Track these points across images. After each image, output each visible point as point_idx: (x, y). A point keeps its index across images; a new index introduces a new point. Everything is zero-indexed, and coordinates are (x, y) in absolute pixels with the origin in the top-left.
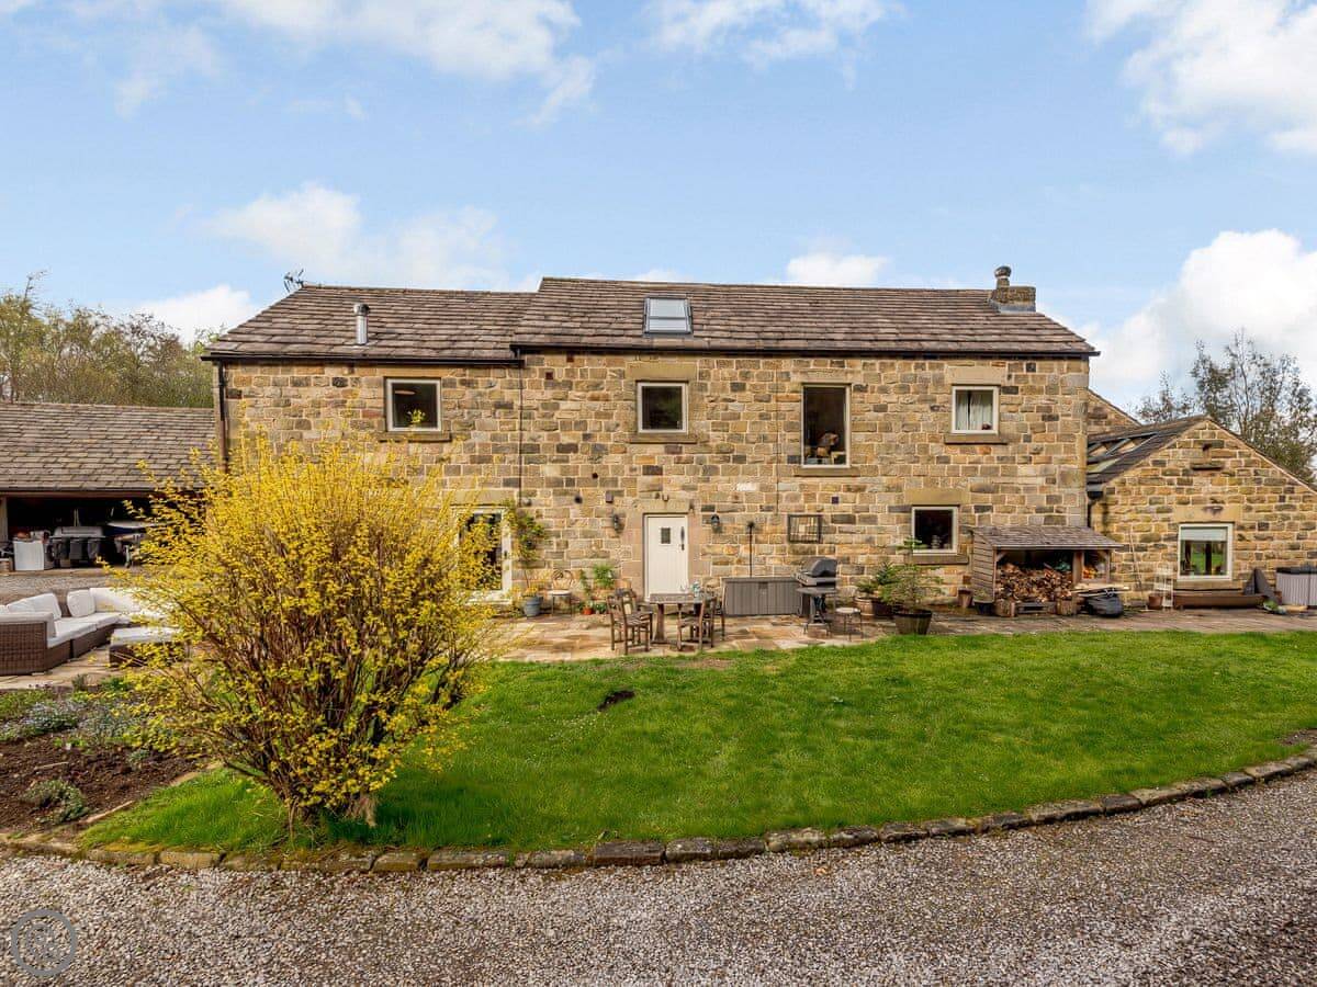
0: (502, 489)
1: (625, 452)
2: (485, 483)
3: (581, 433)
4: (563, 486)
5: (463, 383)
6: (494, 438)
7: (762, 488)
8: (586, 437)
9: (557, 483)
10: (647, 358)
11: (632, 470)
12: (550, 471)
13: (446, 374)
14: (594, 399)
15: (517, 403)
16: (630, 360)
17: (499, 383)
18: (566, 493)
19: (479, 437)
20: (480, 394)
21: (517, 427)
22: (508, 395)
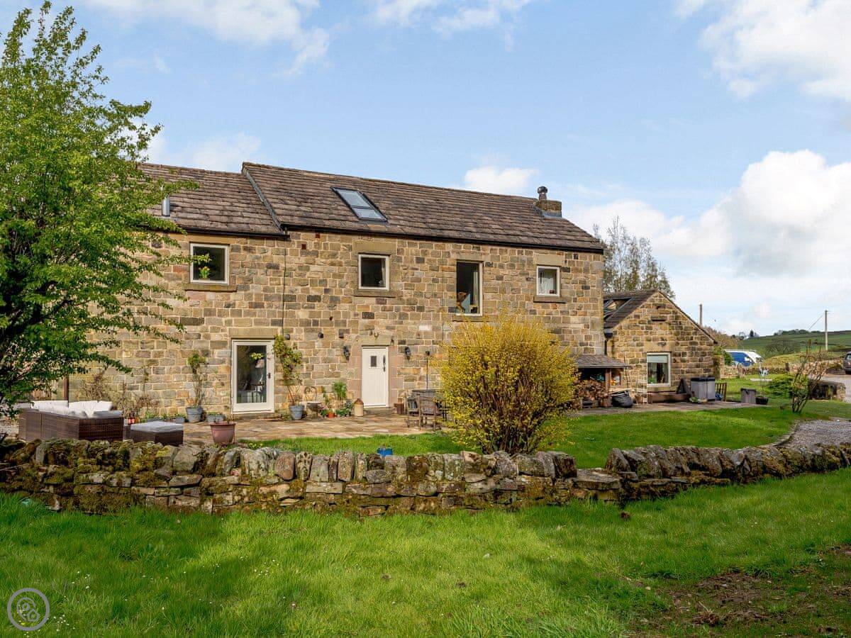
0: (271, 327)
1: (351, 302)
2: (258, 323)
3: (323, 288)
4: (310, 325)
5: (246, 249)
6: (265, 290)
7: (435, 329)
8: (327, 291)
9: (306, 323)
10: (366, 238)
11: (356, 315)
12: (302, 314)
13: (234, 242)
14: (332, 264)
15: (282, 265)
16: (356, 239)
17: (269, 250)
18: (313, 331)
19: (255, 289)
20: (258, 258)
21: (282, 282)
22: (276, 259)
